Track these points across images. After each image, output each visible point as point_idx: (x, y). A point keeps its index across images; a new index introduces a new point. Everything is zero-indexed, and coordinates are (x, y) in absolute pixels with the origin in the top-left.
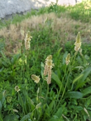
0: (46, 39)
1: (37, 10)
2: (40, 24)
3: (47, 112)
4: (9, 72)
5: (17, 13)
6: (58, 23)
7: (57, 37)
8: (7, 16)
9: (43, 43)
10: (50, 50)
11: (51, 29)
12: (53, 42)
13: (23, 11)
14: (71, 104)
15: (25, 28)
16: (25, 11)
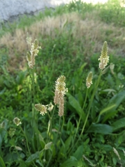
0: (64, 49)
1: (54, 9)
2: (56, 28)
3: (63, 152)
4: (13, 95)
5: (26, 13)
6: (82, 27)
7: (80, 48)
8: (12, 17)
9: (59, 56)
10: (69, 66)
11: (72, 36)
12: (74, 54)
13: (34, 10)
14: (96, 141)
15: (36, 34)
16: (37, 11)
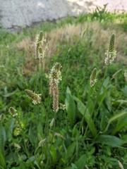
0: (81, 56)
1: (76, 18)
2: (75, 36)
4: (24, 96)
5: (48, 20)
6: (102, 36)
7: (98, 56)
8: (34, 23)
9: (76, 62)
10: (84, 73)
11: (91, 44)
12: (91, 62)
13: (56, 18)
15: (54, 39)
16: (59, 19)
